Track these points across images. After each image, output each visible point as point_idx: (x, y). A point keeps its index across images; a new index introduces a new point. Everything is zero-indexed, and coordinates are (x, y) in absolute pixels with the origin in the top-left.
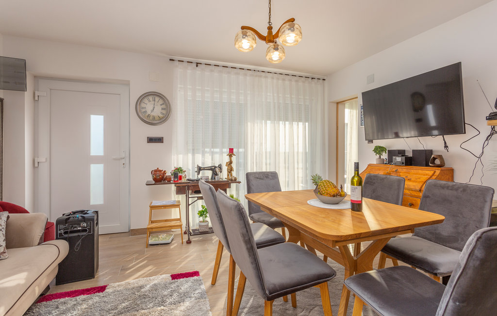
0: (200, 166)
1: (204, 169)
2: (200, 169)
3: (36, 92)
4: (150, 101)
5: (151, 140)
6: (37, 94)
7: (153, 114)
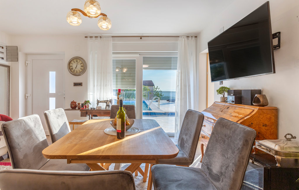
0: (99, 100)
1: (101, 102)
2: (98, 102)
3: (26, 62)
4: (74, 62)
5: (76, 84)
6: (27, 62)
7: (76, 70)
